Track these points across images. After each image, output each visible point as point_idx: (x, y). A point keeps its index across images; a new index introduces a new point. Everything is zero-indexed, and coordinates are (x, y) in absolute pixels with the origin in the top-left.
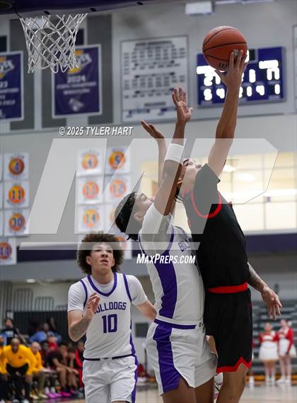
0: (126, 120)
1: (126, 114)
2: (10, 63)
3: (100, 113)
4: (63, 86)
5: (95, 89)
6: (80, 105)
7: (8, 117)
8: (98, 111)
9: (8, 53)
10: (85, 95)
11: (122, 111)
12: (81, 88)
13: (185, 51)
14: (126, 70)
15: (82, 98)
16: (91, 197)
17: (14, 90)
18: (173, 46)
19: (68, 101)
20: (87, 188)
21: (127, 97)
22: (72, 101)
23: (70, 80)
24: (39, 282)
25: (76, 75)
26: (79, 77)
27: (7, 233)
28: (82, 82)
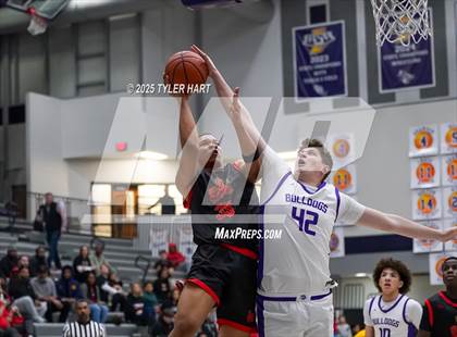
2: (330, 34)
3: (434, 85)
4: (390, 57)
5: (427, 59)
6: (411, 76)
7: (329, 94)
8: (431, 82)
9: (328, 23)
10: (415, 65)
12: (411, 58)
15: (413, 69)
16: (426, 181)
17: (336, 64)
19: (397, 72)
20: (422, 169)
22: (401, 72)
23: (398, 49)
24: (370, 276)
28: (412, 51)
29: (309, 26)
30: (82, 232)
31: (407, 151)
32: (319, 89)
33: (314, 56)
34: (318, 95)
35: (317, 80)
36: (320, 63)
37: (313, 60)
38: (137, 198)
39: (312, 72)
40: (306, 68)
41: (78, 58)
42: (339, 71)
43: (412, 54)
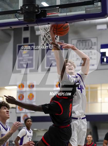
4: (49, 56)
9: (29, 43)
13: (96, 43)
18: (91, 41)
24: (38, 130)
27: (27, 111)
29: (22, 44)
40: (21, 58)
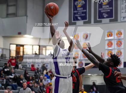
0: (122, 20)
1: (122, 18)
2: (83, 2)
3: (113, 18)
4: (101, 9)
5: (112, 10)
6: (107, 15)
7: (82, 20)
8: (113, 17)
11: (121, 17)
14: (122, 3)
15: (107, 13)
16: (110, 47)
17: (85, 11)
19: (103, 14)
20: (109, 44)
21: (123, 12)
22: (104, 14)
23: (103, 7)
25: (105, 5)
26: (106, 6)
27: (82, 59)
28: (107, 7)
30: (7, 59)
31: (105, 38)
32: (79, 18)
33: (78, 8)
34: (79, 20)
35: (79, 15)
36: (80, 10)
37: (78, 9)
38: (23, 49)
39: (77, 13)
40: (76, 12)
41: (8, 6)
42: (85, 13)
43: (108, 9)
